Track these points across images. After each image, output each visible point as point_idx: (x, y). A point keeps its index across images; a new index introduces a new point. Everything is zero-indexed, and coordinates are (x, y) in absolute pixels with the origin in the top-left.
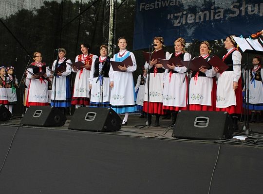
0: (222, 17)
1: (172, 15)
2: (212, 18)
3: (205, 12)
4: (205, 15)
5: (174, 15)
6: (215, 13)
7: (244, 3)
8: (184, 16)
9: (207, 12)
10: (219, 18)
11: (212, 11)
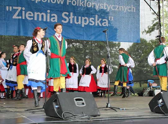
0: (56, 21)
1: (11, 7)
2: (48, 20)
3: (43, 14)
4: (42, 16)
5: (12, 8)
6: (51, 17)
7: (72, 14)
8: (23, 12)
9: (44, 14)
10: (54, 21)
11: (49, 15)
